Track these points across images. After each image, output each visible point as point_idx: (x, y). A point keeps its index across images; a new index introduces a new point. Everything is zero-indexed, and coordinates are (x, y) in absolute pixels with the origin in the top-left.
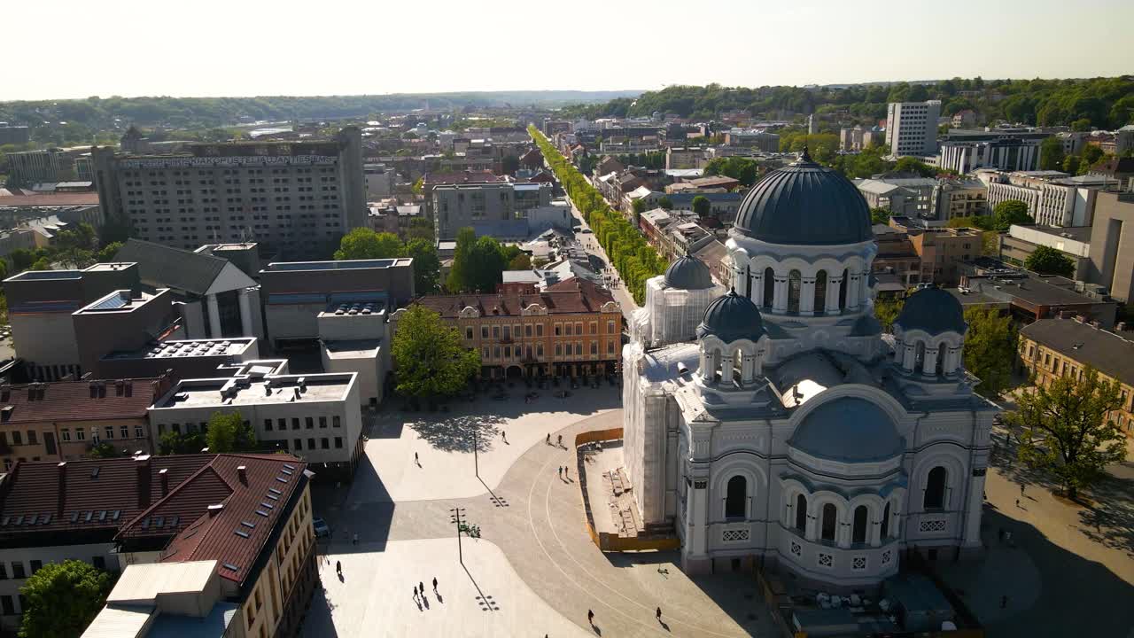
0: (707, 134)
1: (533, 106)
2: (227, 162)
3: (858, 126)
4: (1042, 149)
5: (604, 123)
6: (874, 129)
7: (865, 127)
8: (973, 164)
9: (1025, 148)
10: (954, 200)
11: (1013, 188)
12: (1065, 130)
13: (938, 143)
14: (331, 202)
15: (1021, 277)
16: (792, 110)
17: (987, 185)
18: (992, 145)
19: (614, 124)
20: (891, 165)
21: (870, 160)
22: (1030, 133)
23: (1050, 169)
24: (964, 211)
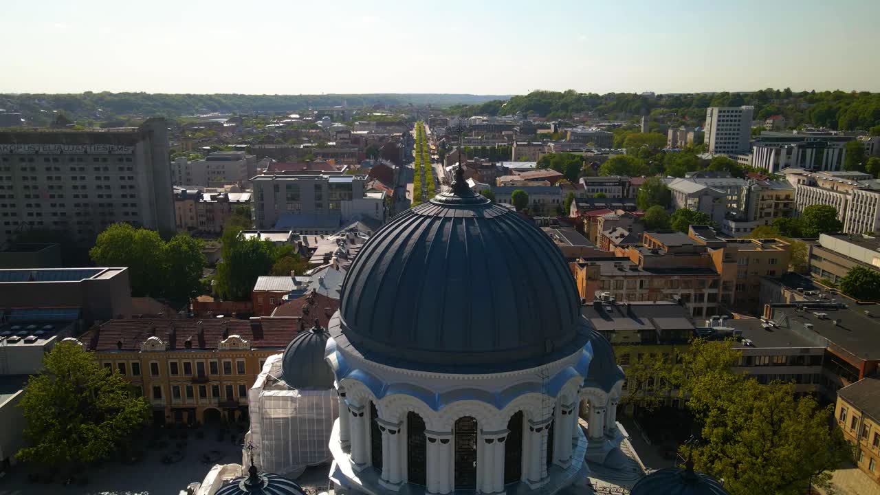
0: (556, 130)
1: (430, 106)
2: (24, 149)
3: (683, 126)
4: (847, 151)
5: (475, 120)
6: (696, 129)
7: (689, 127)
8: (782, 163)
9: (831, 150)
10: (763, 199)
11: (821, 191)
12: (864, 134)
13: (751, 143)
14: (128, 192)
15: (836, 307)
16: (630, 112)
17: (795, 187)
18: (799, 147)
19: (483, 121)
20: (706, 163)
21: (687, 158)
22: (833, 136)
23: (854, 170)
24: (772, 210)
